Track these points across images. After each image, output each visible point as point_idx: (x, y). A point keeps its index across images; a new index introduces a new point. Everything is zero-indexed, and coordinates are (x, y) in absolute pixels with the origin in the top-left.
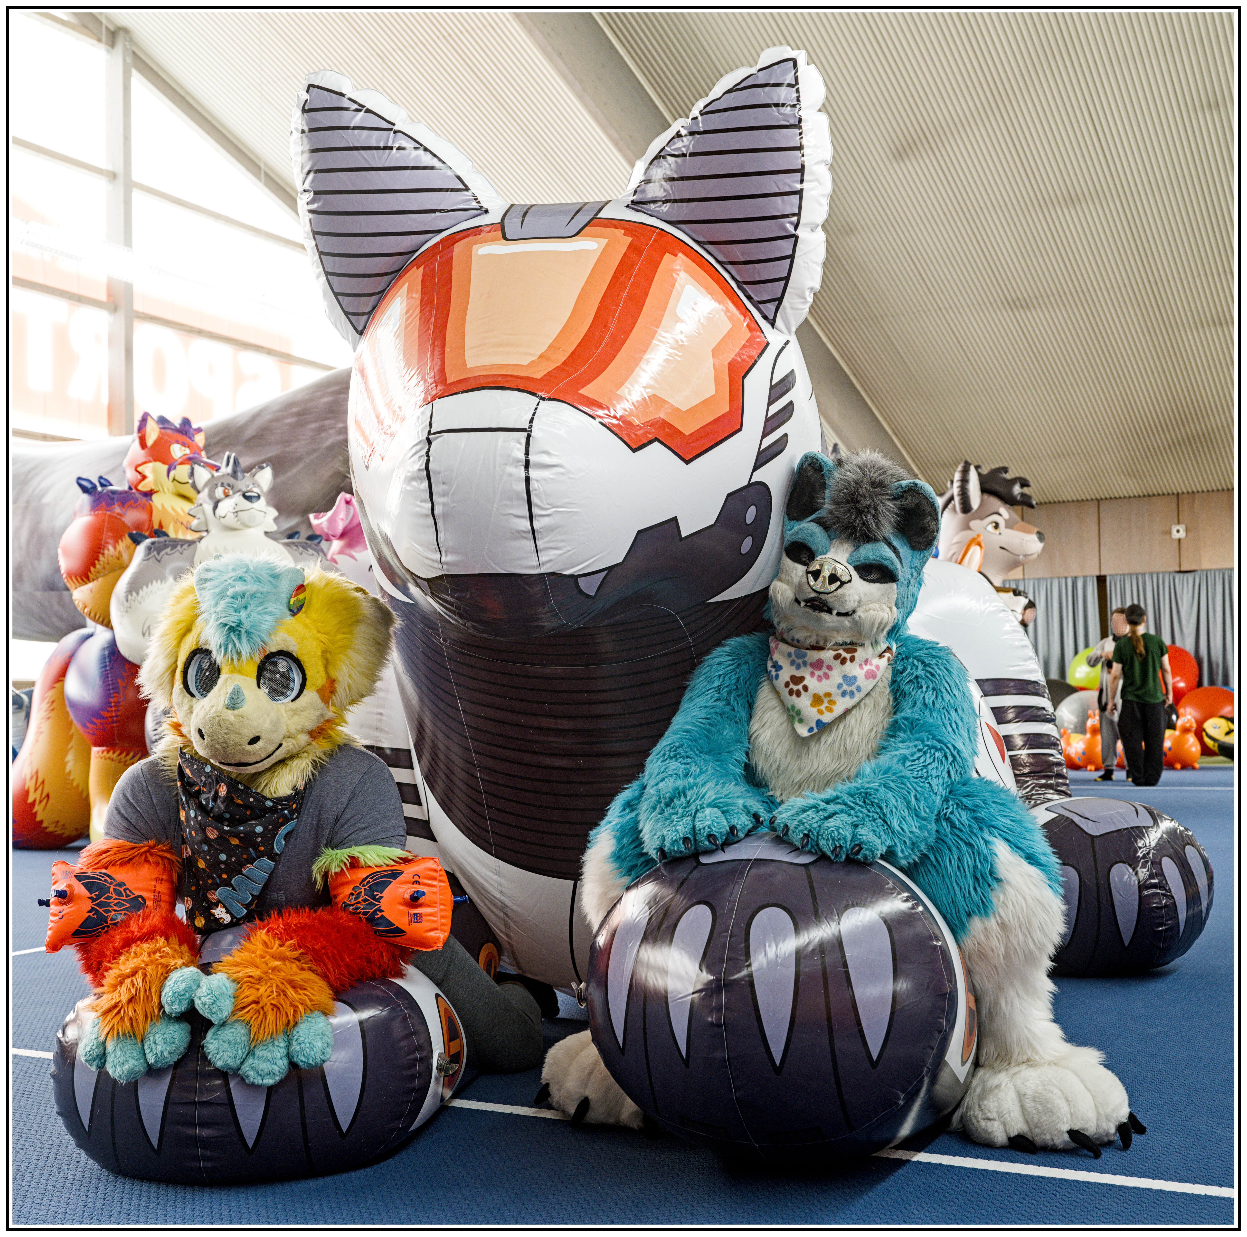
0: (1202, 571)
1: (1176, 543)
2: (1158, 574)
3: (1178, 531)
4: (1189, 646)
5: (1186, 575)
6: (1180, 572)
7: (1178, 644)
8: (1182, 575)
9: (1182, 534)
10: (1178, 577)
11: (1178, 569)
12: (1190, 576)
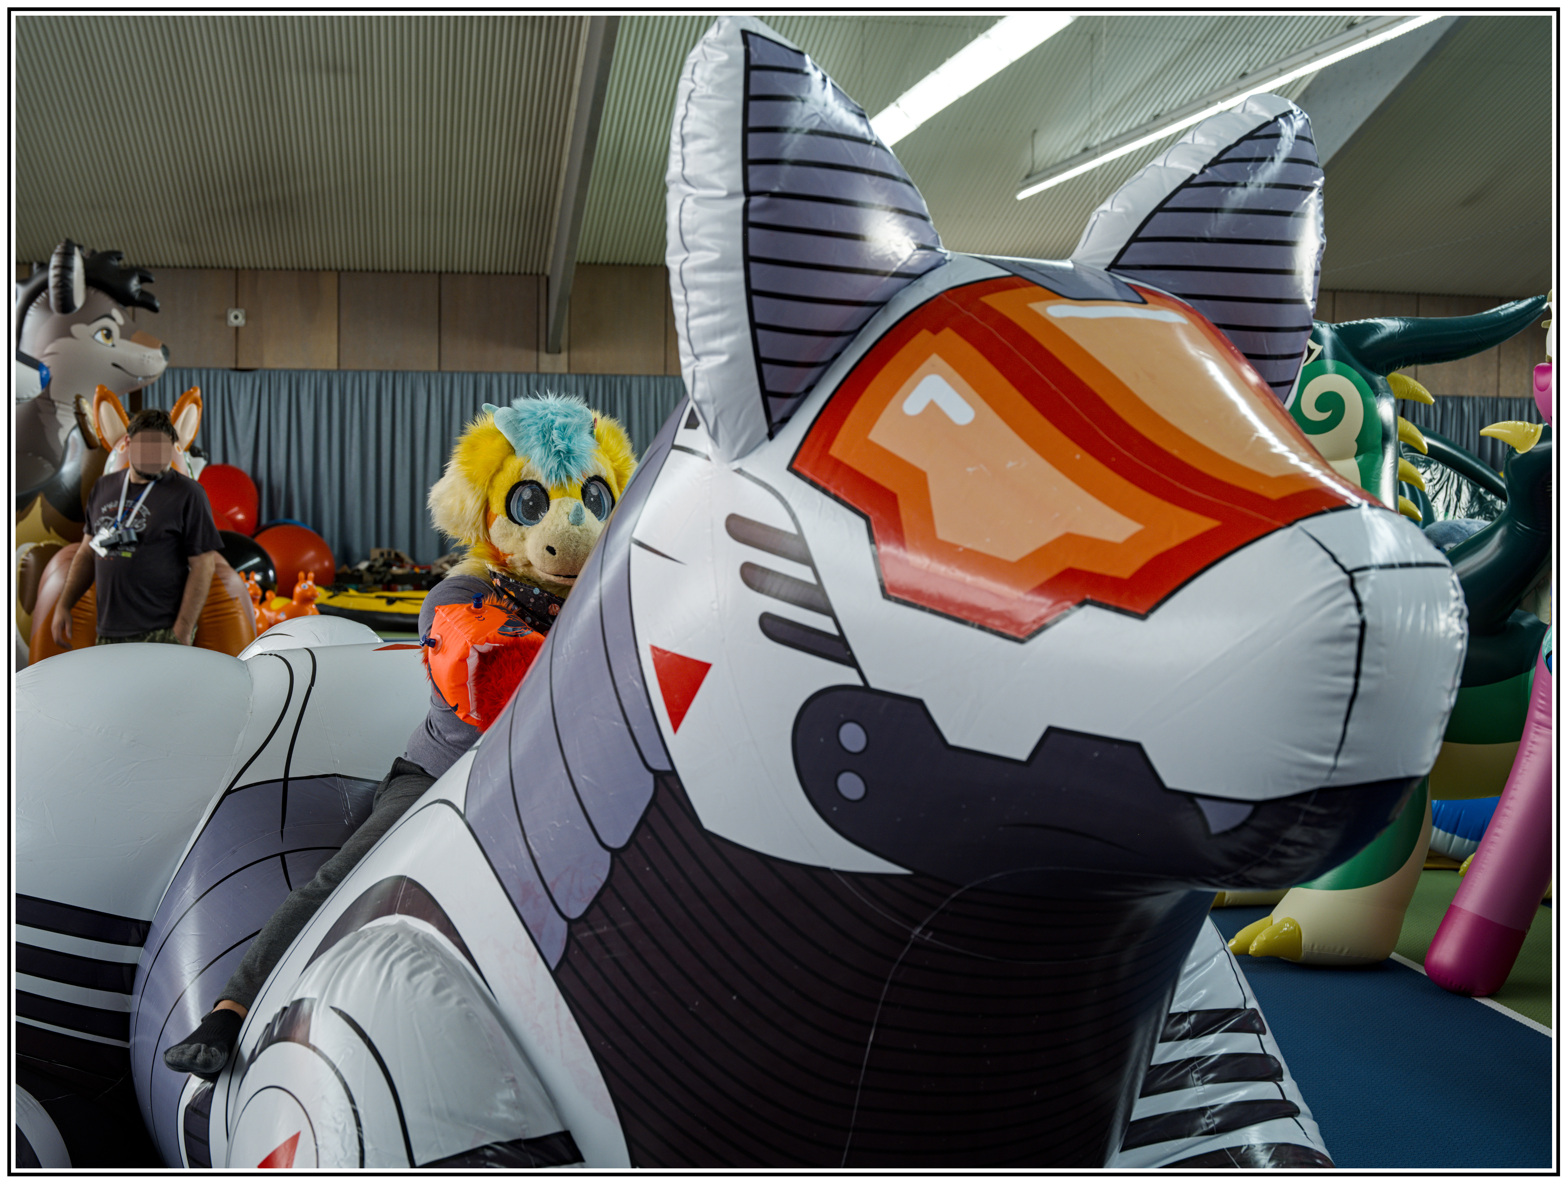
0: (265, 370)
1: (233, 332)
2: (208, 370)
3: (236, 317)
4: (245, 465)
5: (243, 374)
6: (237, 370)
7: (232, 462)
8: (238, 374)
9: (241, 321)
10: (233, 376)
11: (233, 366)
12: (249, 377)
